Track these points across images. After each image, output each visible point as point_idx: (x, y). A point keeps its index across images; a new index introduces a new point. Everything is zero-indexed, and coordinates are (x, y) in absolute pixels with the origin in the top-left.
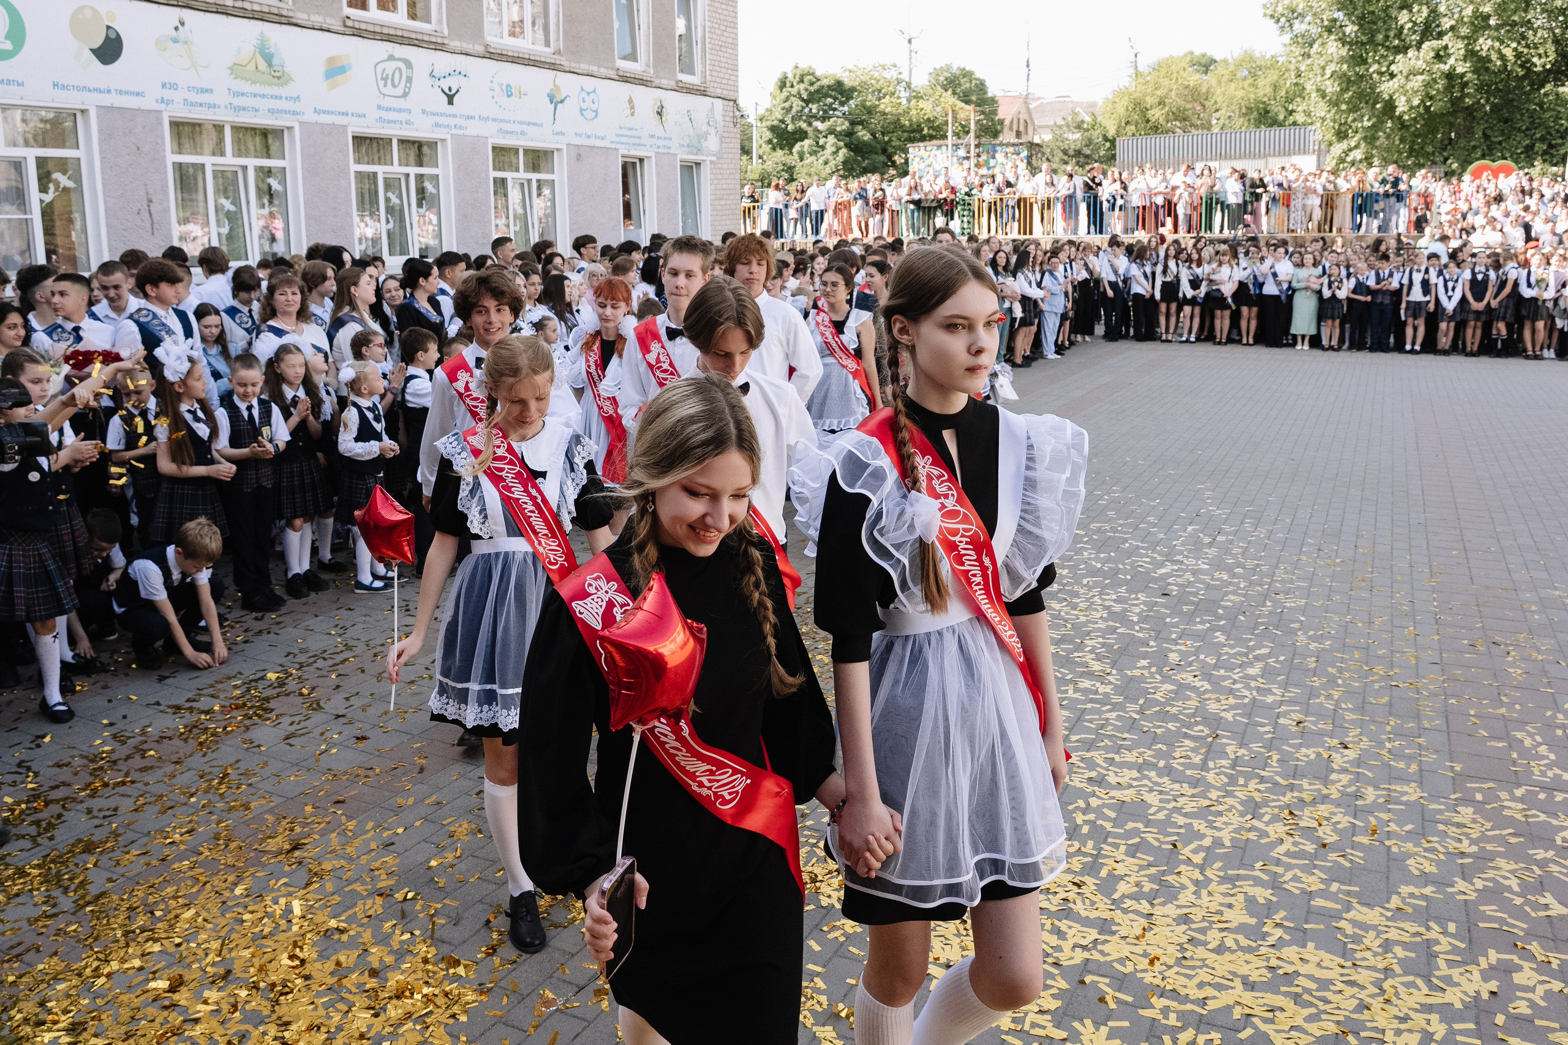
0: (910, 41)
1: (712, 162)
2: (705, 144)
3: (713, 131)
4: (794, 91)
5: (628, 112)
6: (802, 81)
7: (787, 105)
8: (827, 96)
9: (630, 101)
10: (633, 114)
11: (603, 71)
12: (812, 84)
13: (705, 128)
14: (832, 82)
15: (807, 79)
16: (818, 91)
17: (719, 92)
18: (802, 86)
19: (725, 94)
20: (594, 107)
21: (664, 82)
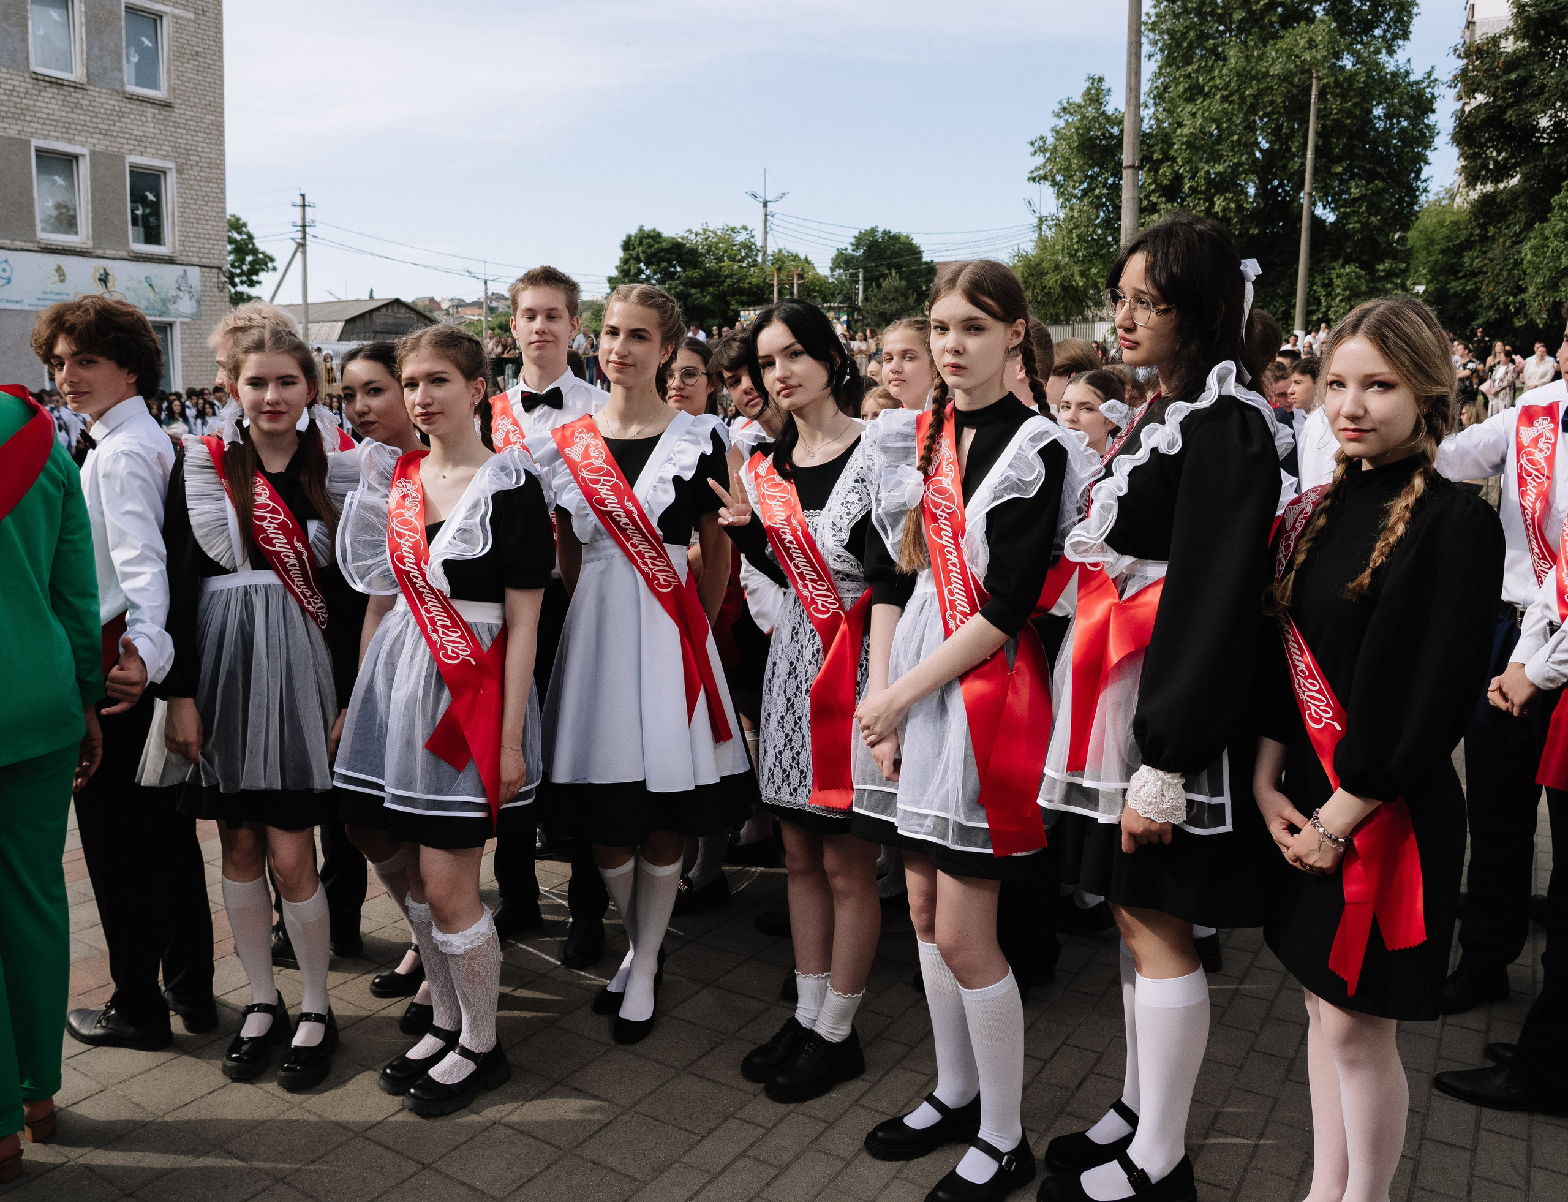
0: (765, 204)
1: (182, 323)
2: (172, 307)
3: (186, 297)
4: (634, 253)
5: (56, 278)
6: (641, 244)
7: (626, 267)
8: (663, 260)
9: (59, 269)
10: (62, 281)
11: (19, 244)
12: (650, 246)
13: (173, 292)
14: (669, 246)
15: (645, 241)
16: (654, 255)
17: (195, 260)
18: (640, 249)
19: (205, 261)
20: (6, 275)
21: (110, 252)
